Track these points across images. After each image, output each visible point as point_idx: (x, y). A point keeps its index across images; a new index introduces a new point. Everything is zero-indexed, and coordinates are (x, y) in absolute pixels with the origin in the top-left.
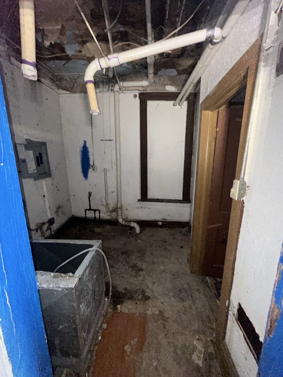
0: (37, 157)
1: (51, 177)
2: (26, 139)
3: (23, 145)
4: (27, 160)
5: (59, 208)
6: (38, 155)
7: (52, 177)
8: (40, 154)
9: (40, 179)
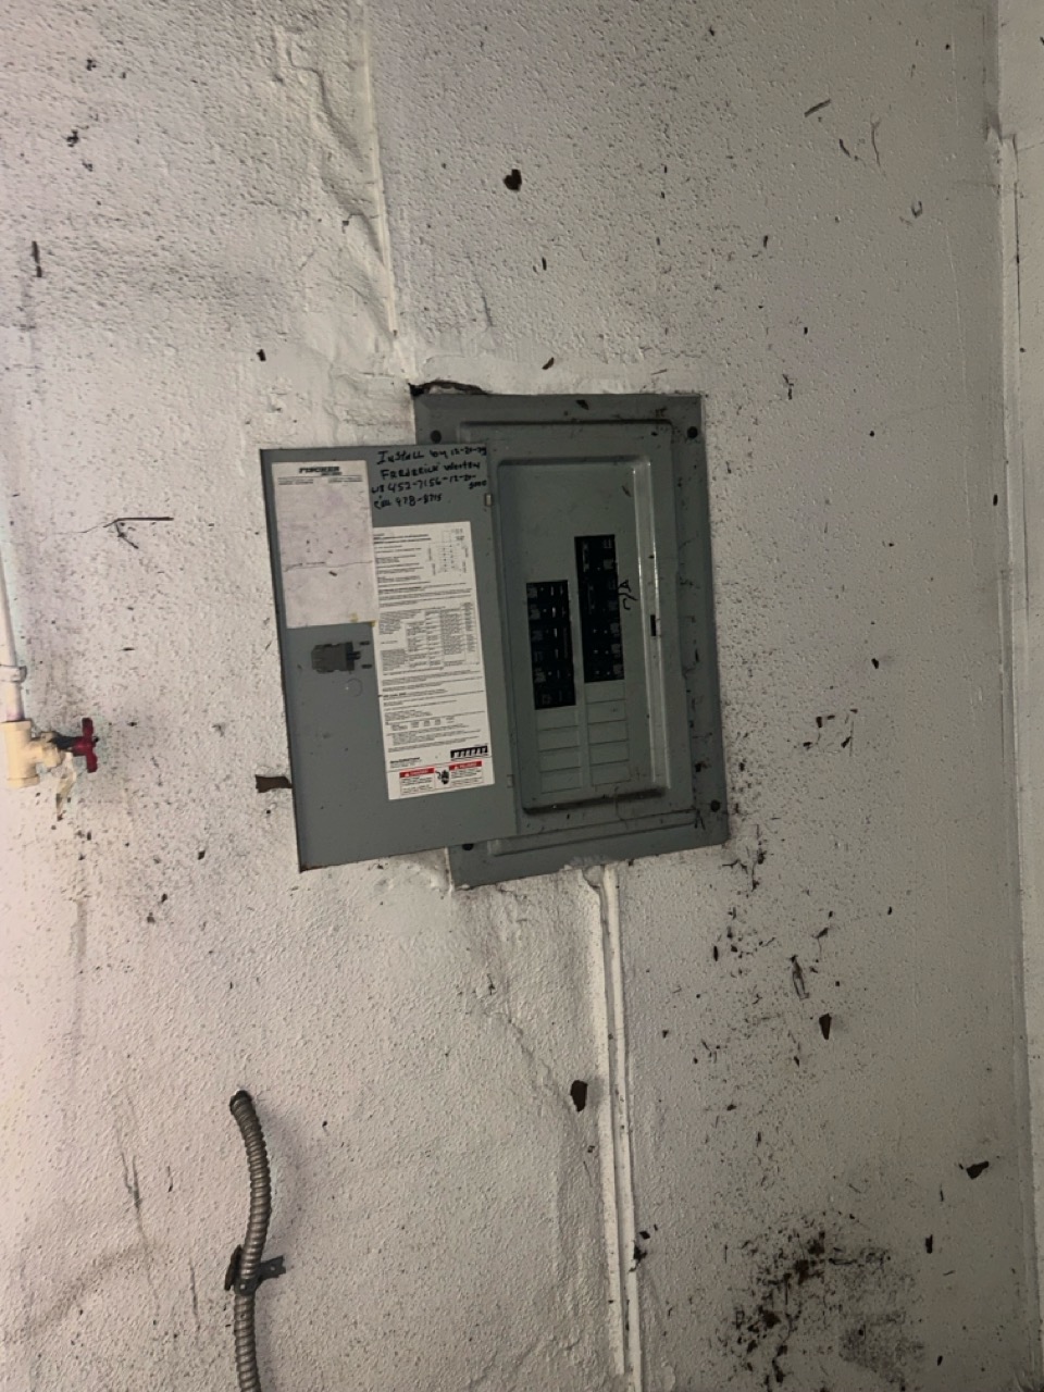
0: (546, 597)
1: (724, 836)
2: (417, 391)
3: (359, 467)
4: (381, 643)
5: (803, 1270)
6: (562, 567)
7: (744, 841)
8: (597, 555)
9: (551, 868)
